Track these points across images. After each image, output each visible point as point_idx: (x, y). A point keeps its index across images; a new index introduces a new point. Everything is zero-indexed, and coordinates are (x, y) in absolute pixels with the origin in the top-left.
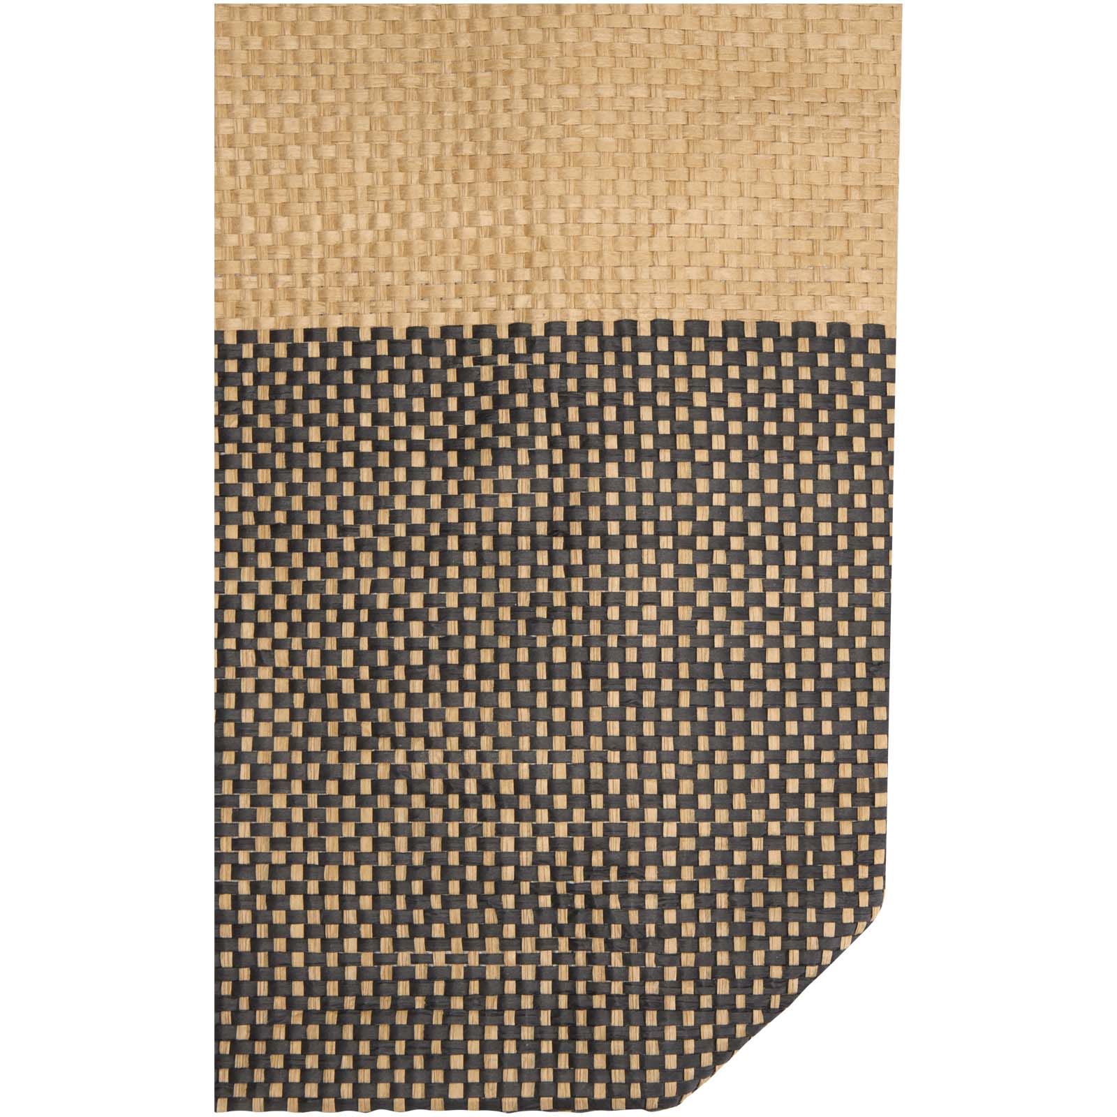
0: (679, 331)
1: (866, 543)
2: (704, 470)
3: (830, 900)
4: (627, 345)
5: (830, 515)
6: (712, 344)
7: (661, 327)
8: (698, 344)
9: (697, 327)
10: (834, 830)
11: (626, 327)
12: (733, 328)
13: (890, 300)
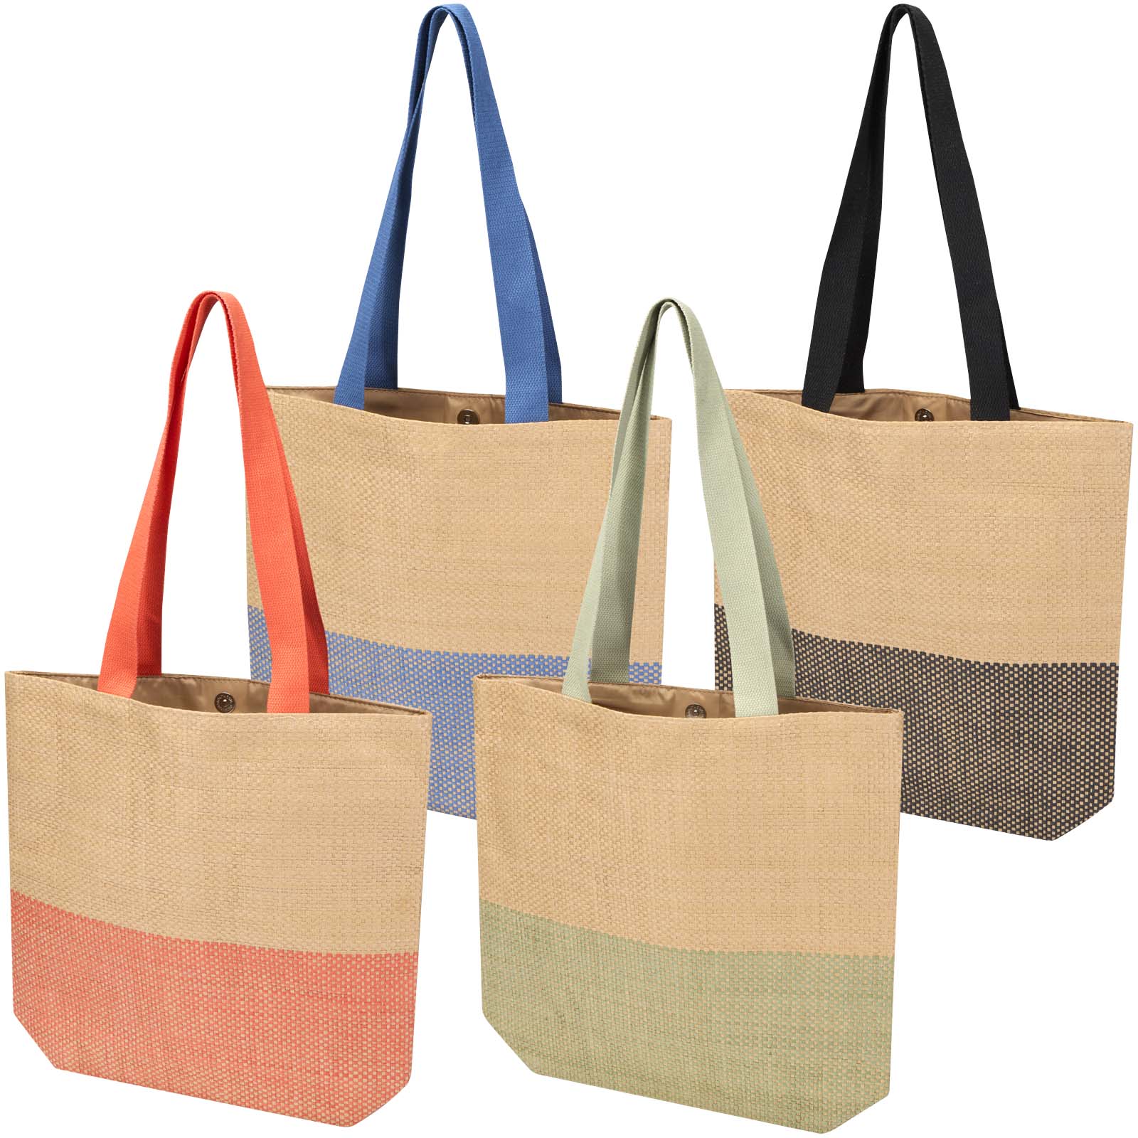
0: (1059, 666)
1: (1109, 717)
2: (1065, 700)
3: (1096, 802)
4: (1045, 669)
5: (1099, 710)
6: (1069, 669)
7: (1055, 665)
8: (1064, 669)
9: (1064, 665)
10: (1098, 784)
11: (1045, 665)
12: (1074, 665)
13: (1118, 657)
